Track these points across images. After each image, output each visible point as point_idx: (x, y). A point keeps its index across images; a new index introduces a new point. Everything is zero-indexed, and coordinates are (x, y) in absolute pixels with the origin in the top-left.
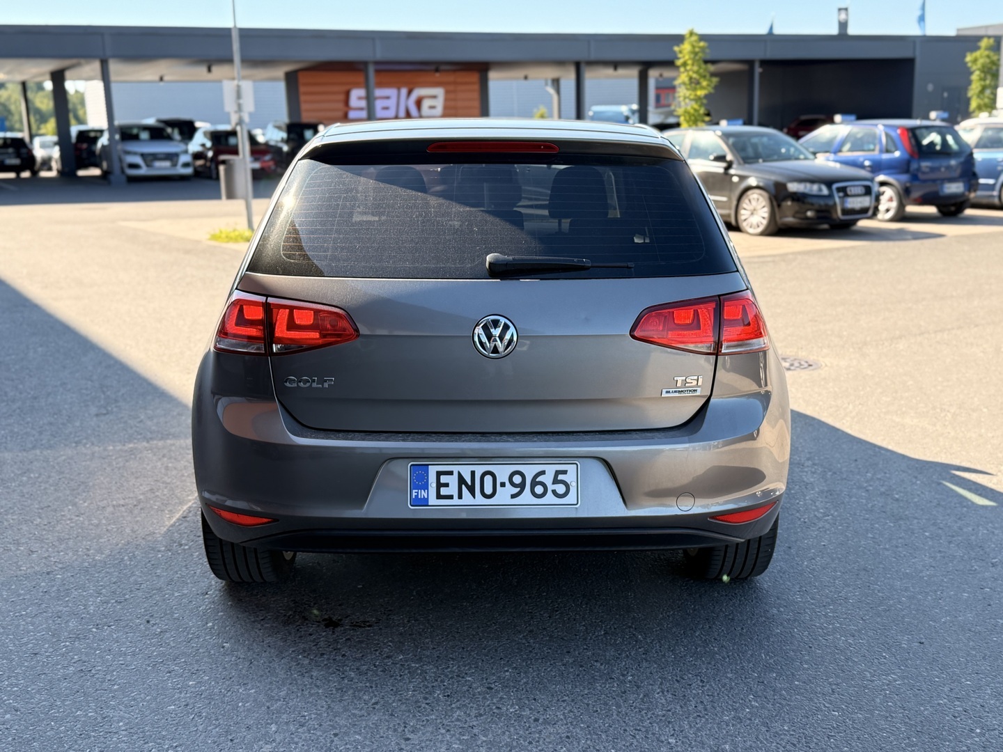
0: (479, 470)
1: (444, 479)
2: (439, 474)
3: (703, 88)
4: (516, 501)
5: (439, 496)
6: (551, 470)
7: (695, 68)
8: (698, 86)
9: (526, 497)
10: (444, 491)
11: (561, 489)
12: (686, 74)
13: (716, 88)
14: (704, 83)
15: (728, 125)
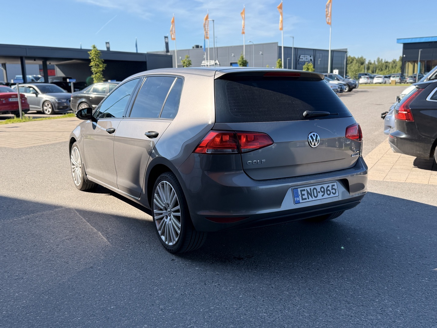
0: (312, 188)
1: (303, 193)
2: (301, 191)
3: (101, 68)
4: (323, 197)
5: (303, 199)
6: (330, 185)
7: (97, 60)
8: (99, 67)
9: (326, 196)
10: (304, 197)
11: (334, 191)
12: (93, 62)
13: (105, 68)
14: (101, 66)
15: (111, 81)
